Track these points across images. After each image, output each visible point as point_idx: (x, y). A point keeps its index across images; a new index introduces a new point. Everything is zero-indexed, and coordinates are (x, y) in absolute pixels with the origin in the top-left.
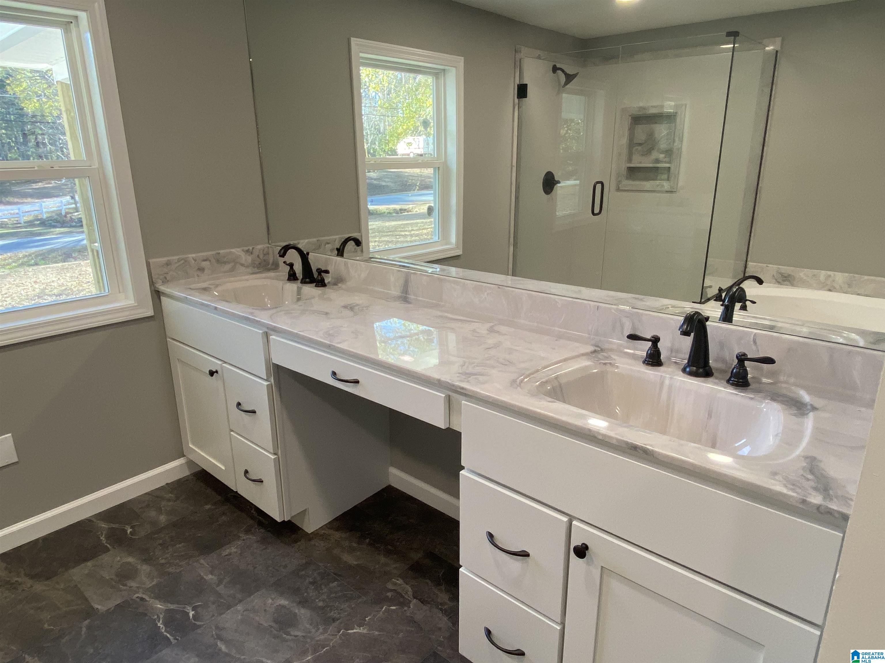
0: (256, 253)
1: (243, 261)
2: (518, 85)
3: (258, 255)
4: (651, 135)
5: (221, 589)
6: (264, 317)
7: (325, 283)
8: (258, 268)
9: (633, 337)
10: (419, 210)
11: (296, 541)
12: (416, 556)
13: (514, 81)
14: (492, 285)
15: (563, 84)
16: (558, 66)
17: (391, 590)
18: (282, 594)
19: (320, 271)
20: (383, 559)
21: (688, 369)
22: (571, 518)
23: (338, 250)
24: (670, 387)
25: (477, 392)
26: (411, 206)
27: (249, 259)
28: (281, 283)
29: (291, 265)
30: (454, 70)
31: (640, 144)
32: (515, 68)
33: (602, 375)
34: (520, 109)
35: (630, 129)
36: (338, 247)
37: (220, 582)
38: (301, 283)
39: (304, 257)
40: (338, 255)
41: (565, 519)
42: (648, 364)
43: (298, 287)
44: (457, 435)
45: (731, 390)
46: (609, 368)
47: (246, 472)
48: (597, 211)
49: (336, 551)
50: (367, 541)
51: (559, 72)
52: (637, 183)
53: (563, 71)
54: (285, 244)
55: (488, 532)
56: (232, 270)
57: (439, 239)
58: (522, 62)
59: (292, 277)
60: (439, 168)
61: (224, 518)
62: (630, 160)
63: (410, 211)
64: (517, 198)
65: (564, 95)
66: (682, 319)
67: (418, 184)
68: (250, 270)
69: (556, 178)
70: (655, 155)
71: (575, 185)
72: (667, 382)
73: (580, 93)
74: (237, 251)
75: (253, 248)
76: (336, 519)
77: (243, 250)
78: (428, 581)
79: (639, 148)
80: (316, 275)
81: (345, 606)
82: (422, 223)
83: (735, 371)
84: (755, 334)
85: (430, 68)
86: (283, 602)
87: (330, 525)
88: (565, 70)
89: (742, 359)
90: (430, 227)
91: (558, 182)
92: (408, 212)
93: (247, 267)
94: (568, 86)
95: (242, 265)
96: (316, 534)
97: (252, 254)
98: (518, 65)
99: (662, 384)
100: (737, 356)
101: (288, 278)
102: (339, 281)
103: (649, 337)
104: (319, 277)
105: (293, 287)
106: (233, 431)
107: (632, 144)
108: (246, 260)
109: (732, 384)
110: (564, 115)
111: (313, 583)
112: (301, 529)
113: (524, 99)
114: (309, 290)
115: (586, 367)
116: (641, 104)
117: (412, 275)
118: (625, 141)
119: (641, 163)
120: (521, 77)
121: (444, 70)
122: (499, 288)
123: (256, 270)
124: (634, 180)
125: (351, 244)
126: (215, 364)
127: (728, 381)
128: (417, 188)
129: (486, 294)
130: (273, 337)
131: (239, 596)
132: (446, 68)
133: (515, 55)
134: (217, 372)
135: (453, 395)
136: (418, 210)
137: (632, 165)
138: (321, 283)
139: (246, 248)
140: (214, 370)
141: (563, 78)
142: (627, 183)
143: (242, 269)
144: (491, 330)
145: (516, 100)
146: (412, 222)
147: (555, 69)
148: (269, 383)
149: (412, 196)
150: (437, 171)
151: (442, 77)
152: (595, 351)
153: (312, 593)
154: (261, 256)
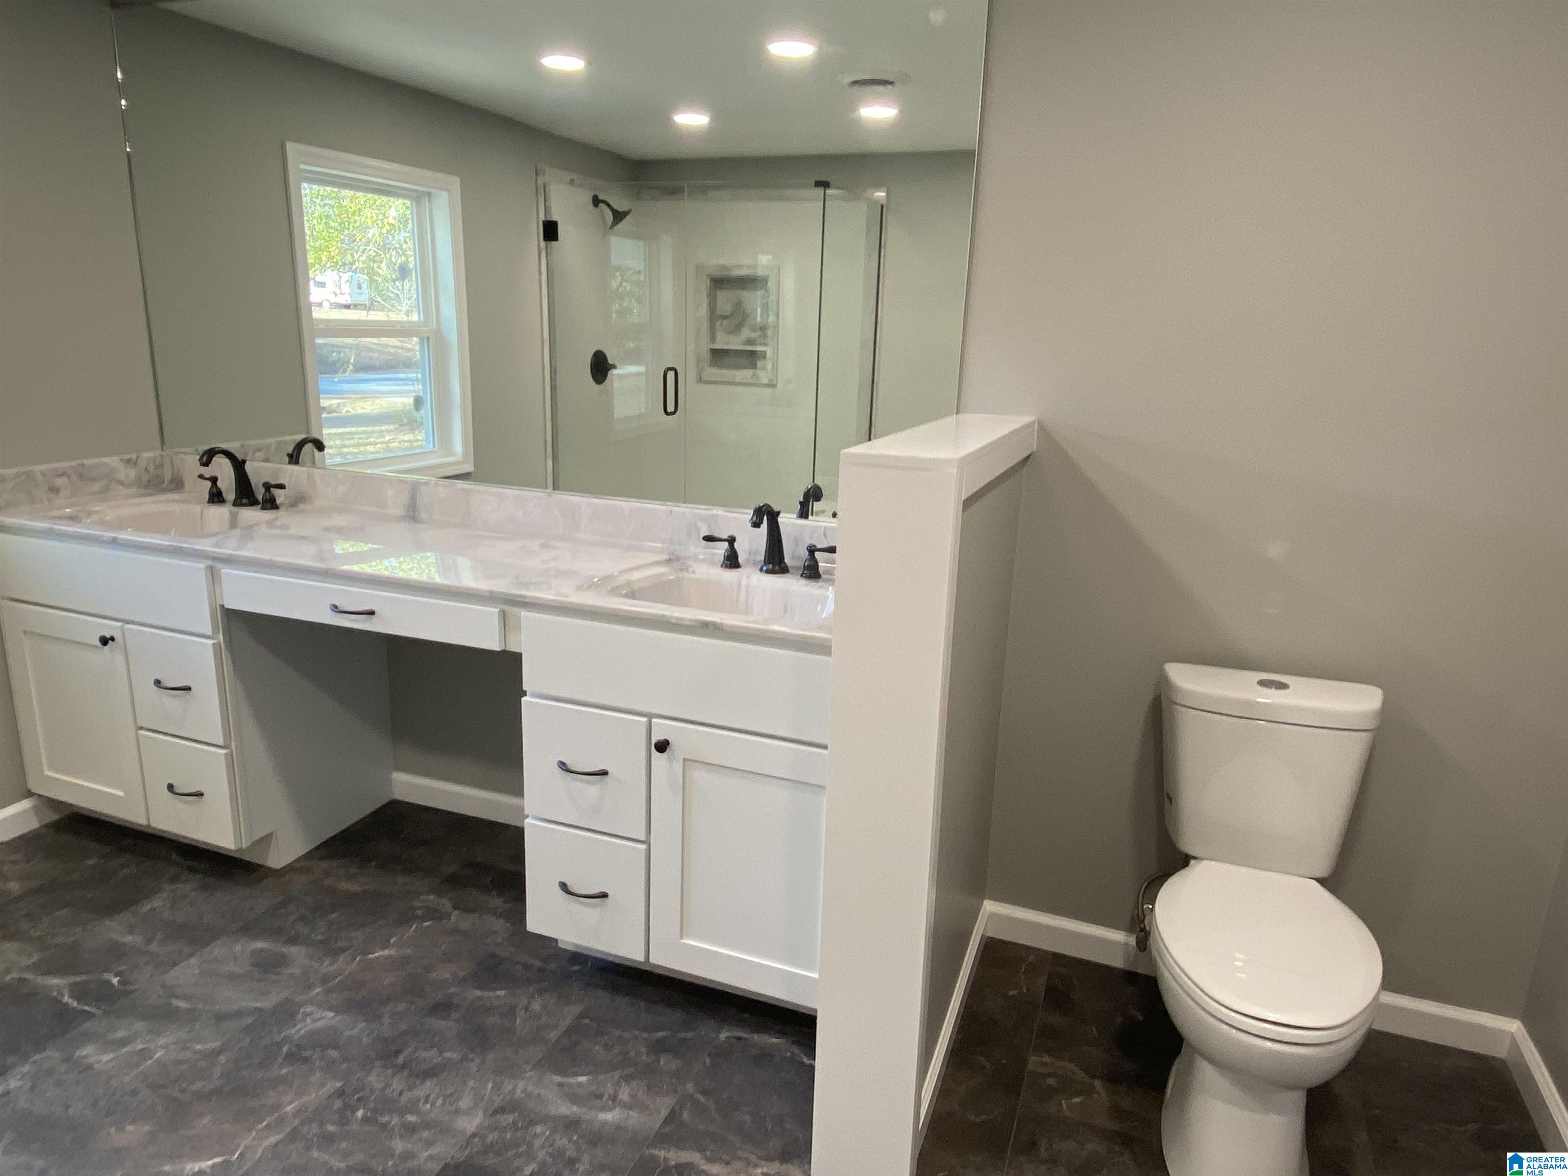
0: (142, 464)
1: (121, 476)
2: (543, 222)
3: (146, 468)
4: (738, 306)
5: (154, 947)
6: (205, 545)
7: (276, 505)
8: (146, 487)
9: (709, 539)
10: (353, 409)
11: (260, 880)
12: (452, 869)
13: (538, 218)
15: (610, 224)
16: (601, 197)
17: (421, 908)
18: (256, 938)
19: (268, 486)
20: (400, 879)
21: (764, 568)
22: (650, 716)
23: (290, 456)
24: (748, 586)
25: (540, 599)
26: (335, 402)
27: (133, 473)
28: (197, 509)
29: (214, 480)
30: (445, 194)
31: (725, 318)
32: (537, 194)
33: (678, 582)
34: (548, 257)
35: (709, 295)
36: (290, 452)
37: (149, 941)
38: (235, 504)
39: (239, 465)
40: (290, 463)
41: (644, 719)
42: (726, 567)
43: (231, 512)
44: (516, 658)
45: (803, 582)
46: (686, 575)
47: (171, 787)
48: (670, 408)
49: (328, 881)
50: (374, 864)
51: (602, 205)
52: (725, 372)
53: (609, 206)
54: (207, 447)
55: (560, 762)
56: (104, 491)
57: (434, 447)
58: (547, 189)
59: (216, 497)
60: (428, 338)
61: (126, 871)
62: (713, 339)
63: (335, 411)
64: (553, 388)
65: (613, 239)
66: (752, 512)
67: (352, 361)
68: (133, 491)
69: (610, 361)
70: (746, 333)
71: (638, 374)
72: (744, 582)
73: (636, 236)
74: (113, 461)
75: (137, 458)
76: (317, 848)
77: (122, 460)
79: (725, 323)
80: (260, 494)
81: (358, 934)
82: (364, 432)
83: (806, 564)
84: (825, 528)
85: (405, 189)
86: (259, 945)
87: (309, 855)
88: (611, 203)
89: (812, 550)
90: (380, 440)
91: (614, 367)
92: (329, 413)
93: (129, 486)
94: (616, 227)
95: (122, 483)
96: (289, 869)
97: (136, 464)
98: (543, 191)
99: (739, 584)
100: (807, 549)
101: (209, 499)
102: (298, 501)
103: (725, 537)
104: (267, 494)
105: (220, 513)
106: (141, 728)
107: (714, 316)
108: (126, 475)
109: (806, 577)
110: (615, 261)
111: (302, 918)
112: (262, 866)
113: (554, 242)
114: (250, 515)
115: (661, 574)
116: (722, 261)
118: (704, 311)
119: (728, 343)
120: (547, 210)
121: (429, 194)
123: (143, 490)
124: (721, 367)
125: (309, 447)
126: (110, 628)
127: (802, 576)
128: (351, 367)
130: (226, 571)
131: (187, 949)
132: (432, 191)
133: (536, 179)
134: (112, 639)
135: (509, 609)
136: (350, 409)
137: (717, 346)
138: (270, 504)
139: (127, 457)
140: (108, 636)
141: (609, 217)
142: (712, 372)
143: (122, 490)
144: (544, 546)
145: (543, 244)
146: (341, 430)
147: (596, 201)
148: (214, 641)
149: (340, 382)
150: (426, 343)
151: (427, 204)
152: (670, 560)
153: (303, 929)
154: (151, 469)
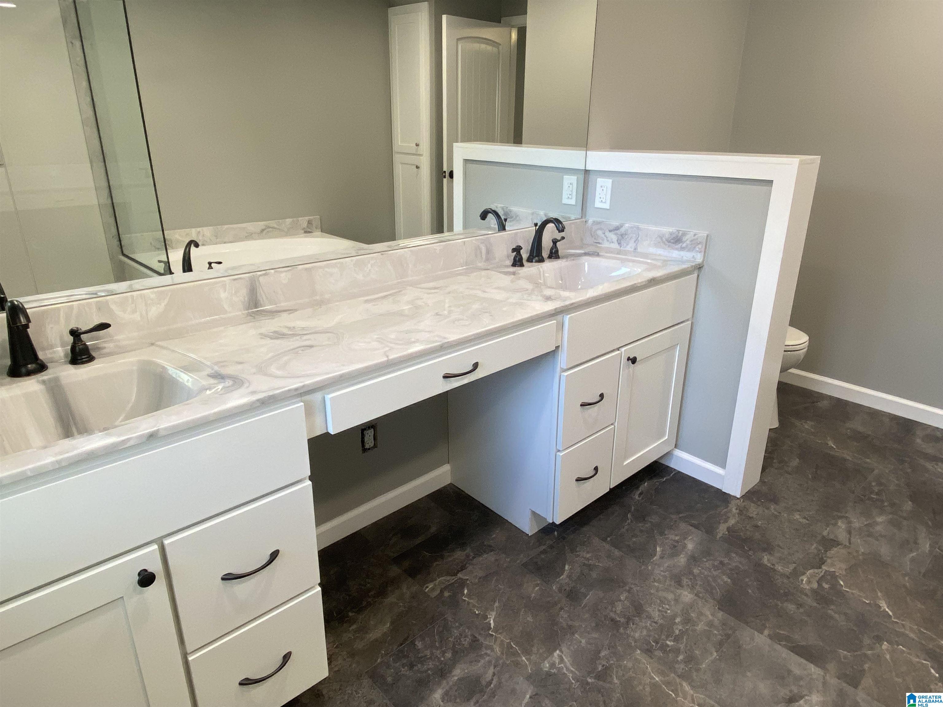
14: (374, 254)
78: (435, 564)
117: (261, 279)
122: (382, 254)
129: (369, 266)
